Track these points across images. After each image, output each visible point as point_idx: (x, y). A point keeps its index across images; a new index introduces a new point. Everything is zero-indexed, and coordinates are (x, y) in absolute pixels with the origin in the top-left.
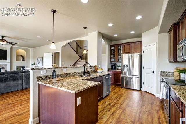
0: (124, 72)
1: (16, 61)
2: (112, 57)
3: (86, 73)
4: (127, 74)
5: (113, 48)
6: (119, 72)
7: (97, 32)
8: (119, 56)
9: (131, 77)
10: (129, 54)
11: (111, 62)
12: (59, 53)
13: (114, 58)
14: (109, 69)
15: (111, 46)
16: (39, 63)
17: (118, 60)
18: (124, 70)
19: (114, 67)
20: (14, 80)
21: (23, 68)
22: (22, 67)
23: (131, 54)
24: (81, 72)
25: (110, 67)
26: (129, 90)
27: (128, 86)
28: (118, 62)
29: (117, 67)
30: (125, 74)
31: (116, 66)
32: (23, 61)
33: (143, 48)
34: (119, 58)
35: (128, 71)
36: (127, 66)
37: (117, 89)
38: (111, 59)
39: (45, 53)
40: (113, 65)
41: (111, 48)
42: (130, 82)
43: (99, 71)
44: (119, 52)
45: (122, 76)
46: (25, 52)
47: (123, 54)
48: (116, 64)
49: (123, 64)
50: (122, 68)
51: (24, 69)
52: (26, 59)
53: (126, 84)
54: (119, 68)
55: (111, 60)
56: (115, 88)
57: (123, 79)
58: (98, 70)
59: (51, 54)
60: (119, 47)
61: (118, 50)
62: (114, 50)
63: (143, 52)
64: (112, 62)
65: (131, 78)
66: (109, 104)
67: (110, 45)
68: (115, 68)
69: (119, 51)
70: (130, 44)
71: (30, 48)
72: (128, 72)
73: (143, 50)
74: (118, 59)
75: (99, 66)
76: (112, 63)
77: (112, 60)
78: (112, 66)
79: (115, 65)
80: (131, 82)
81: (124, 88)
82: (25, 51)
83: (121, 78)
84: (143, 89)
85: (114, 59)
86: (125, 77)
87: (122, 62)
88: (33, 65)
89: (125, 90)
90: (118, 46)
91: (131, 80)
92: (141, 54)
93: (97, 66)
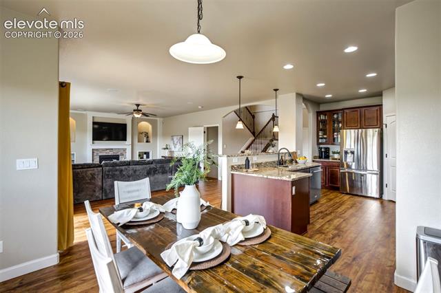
0: (347, 164)
1: (139, 142)
2: (320, 134)
3: (281, 163)
4: (353, 167)
5: (322, 117)
6: (337, 164)
7: (294, 94)
8: (336, 134)
9: (362, 173)
10: (356, 131)
11: (319, 144)
12: (217, 127)
13: (325, 136)
14: (315, 157)
15: (319, 113)
16: (175, 145)
17: (333, 141)
18: (346, 160)
19: (325, 154)
20: (163, 173)
21: (147, 154)
22: (145, 153)
23: (360, 130)
24: (274, 162)
25: (317, 154)
26: (356, 197)
27: (355, 189)
28: (333, 144)
29: (331, 154)
30: (349, 167)
31: (329, 153)
32: (147, 142)
33: (386, 120)
34: (335, 136)
35: (354, 161)
36: (353, 153)
37: (332, 195)
38: (318, 138)
39: (190, 129)
40: (323, 150)
41: (317, 118)
42: (359, 184)
43: (300, 161)
44: (336, 125)
45: (341, 171)
46: (150, 126)
47: (345, 131)
48: (328, 148)
49: (344, 149)
50: (341, 157)
51: (148, 157)
52: (151, 139)
53: (352, 186)
54: (336, 156)
55: (318, 141)
56: (328, 193)
57: (345, 176)
58: (297, 160)
59: (202, 129)
60: (335, 116)
61: (334, 121)
62: (324, 122)
63: (384, 126)
64: (321, 144)
65: (362, 175)
66: (322, 212)
67: (317, 112)
68: (327, 157)
69: (334, 124)
70: (359, 110)
71: (158, 119)
72: (354, 164)
73: (384, 122)
74: (334, 139)
75: (299, 153)
76: (321, 146)
77: (320, 141)
78: (321, 152)
79: (327, 150)
80: (361, 182)
81: (347, 194)
82: (151, 124)
83: (339, 176)
84: (385, 197)
85: (325, 138)
86: (348, 173)
87: (342, 145)
88: (165, 149)
89: (348, 197)
90: (334, 114)
91: (361, 178)
92: (382, 129)
93: (296, 153)
